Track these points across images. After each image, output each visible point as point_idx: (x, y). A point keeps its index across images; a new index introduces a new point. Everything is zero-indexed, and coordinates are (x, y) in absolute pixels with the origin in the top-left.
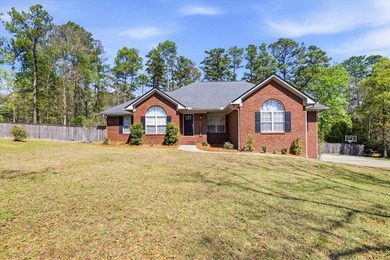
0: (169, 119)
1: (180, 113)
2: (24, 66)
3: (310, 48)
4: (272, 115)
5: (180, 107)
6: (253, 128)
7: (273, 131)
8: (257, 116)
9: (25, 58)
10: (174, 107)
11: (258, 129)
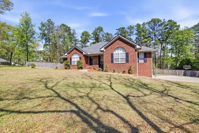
0: (80, 58)
1: (84, 56)
2: (46, 42)
3: (169, 21)
4: (119, 54)
5: (84, 53)
6: (110, 61)
7: (120, 62)
8: (112, 55)
9: (46, 39)
10: (82, 53)
11: (112, 62)
